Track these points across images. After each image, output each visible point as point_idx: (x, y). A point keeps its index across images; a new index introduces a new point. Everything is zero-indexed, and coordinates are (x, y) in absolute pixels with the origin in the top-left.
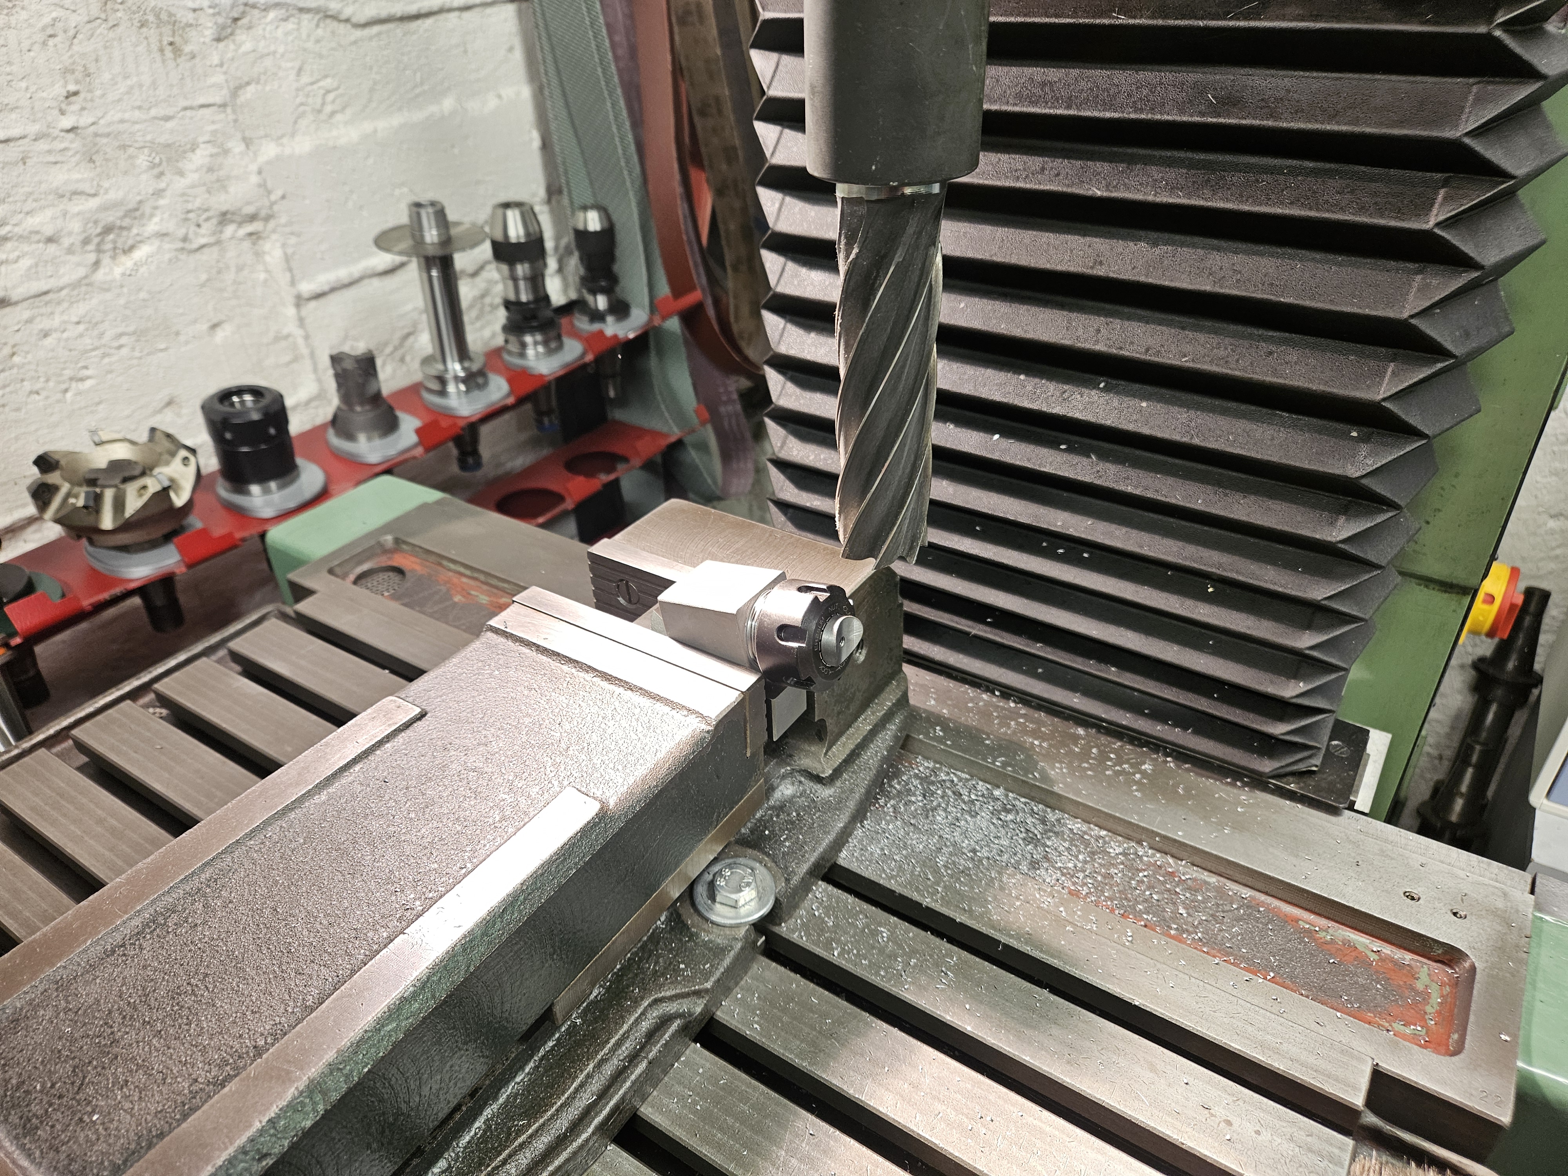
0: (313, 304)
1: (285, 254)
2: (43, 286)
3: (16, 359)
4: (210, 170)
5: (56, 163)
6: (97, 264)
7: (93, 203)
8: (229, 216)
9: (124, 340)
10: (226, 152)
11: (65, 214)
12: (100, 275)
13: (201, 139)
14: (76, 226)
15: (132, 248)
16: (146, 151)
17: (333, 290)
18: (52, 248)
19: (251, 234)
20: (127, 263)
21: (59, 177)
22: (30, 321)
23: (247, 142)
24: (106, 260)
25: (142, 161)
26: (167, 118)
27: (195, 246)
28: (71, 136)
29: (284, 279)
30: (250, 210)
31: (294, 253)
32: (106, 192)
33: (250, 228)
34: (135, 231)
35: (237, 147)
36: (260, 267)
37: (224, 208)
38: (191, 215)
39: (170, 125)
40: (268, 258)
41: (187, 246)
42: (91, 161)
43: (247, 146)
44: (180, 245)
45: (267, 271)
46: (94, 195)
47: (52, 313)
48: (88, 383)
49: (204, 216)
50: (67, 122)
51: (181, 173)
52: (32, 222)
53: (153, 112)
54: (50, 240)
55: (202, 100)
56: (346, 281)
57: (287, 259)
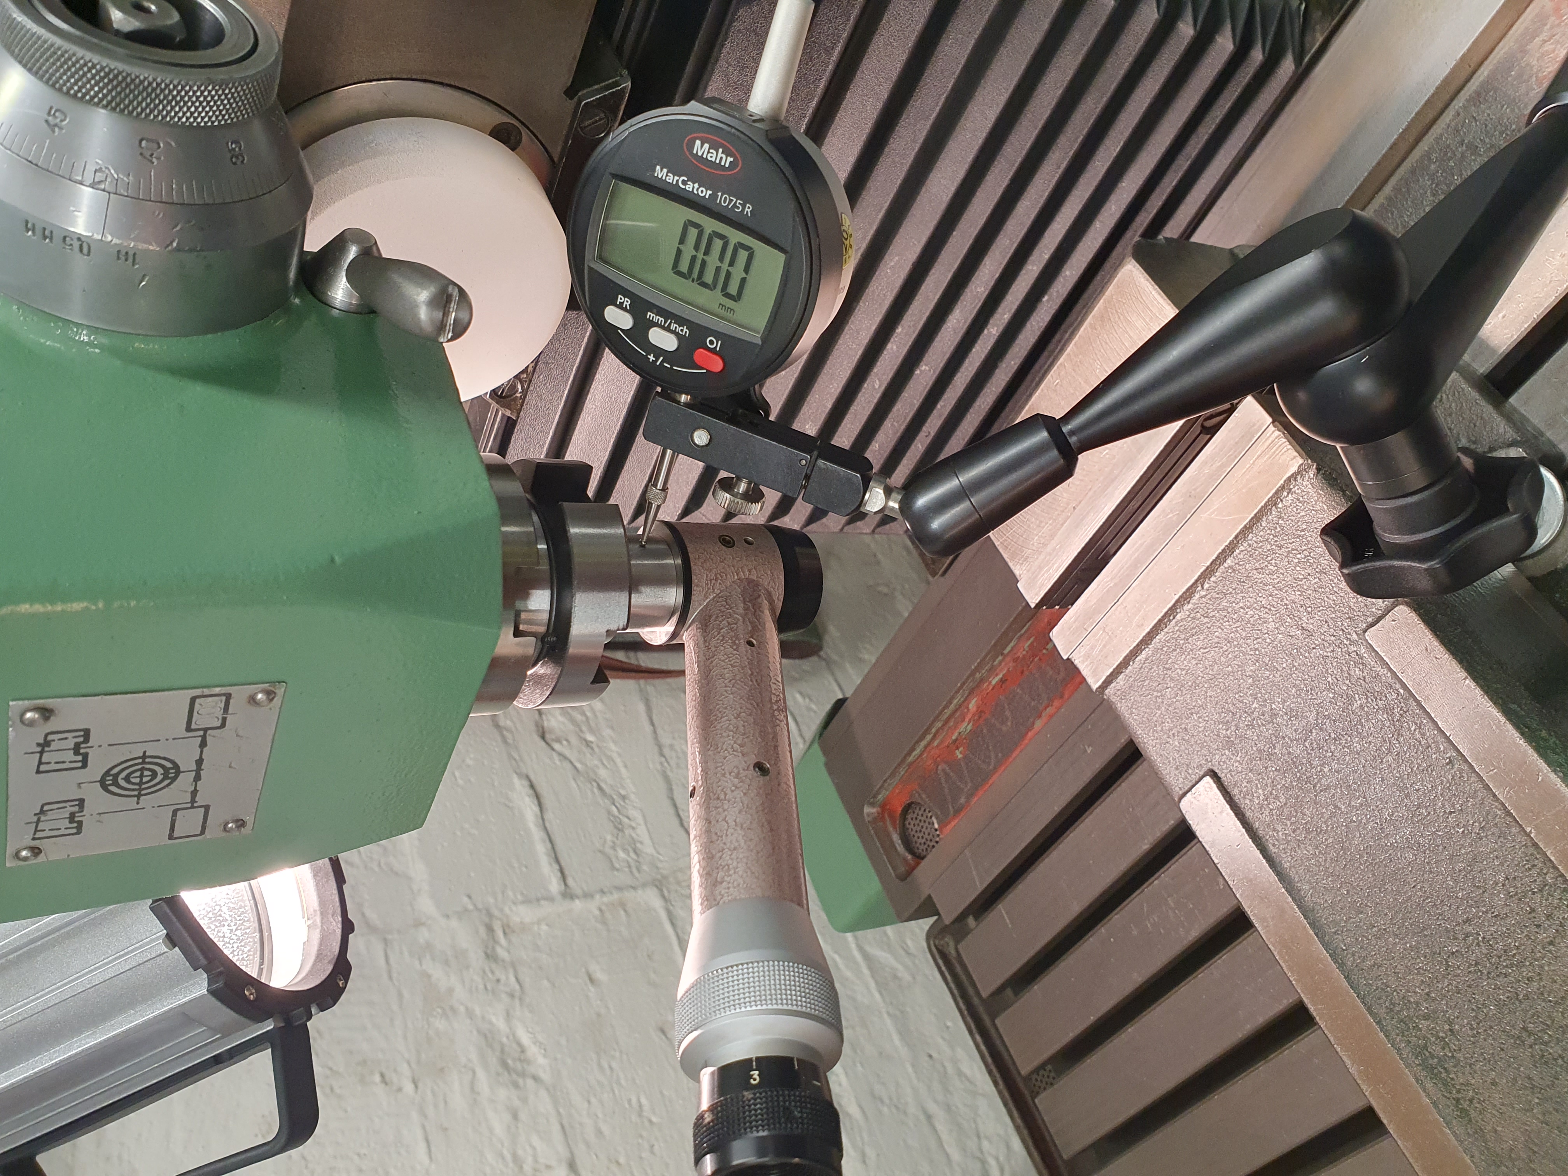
0: (570, 881)
1: (523, 902)
4: (447, 963)
5: (446, 1102)
8: (489, 952)
9: (605, 1065)
10: (429, 946)
12: (546, 1076)
13: (418, 967)
15: (519, 1044)
16: (431, 1019)
17: (557, 861)
18: (523, 1116)
19: (505, 933)
20: (533, 1050)
22: (588, 1145)
23: (418, 924)
25: (440, 1024)
26: (400, 995)
27: (517, 987)
28: (420, 1085)
29: (547, 909)
30: (482, 931)
31: (522, 894)
32: (469, 1060)
33: (500, 934)
34: (504, 1040)
35: (423, 935)
36: (536, 928)
37: (483, 954)
38: (489, 987)
39: (406, 994)
40: (527, 920)
41: (518, 994)
42: (442, 1070)
43: (423, 924)
44: (517, 1001)
45: (539, 923)
46: (474, 1073)
47: (581, 1124)
49: (490, 975)
50: (409, 1087)
51: (451, 991)
53: (395, 1007)
55: (382, 961)
56: (549, 846)
57: (527, 901)
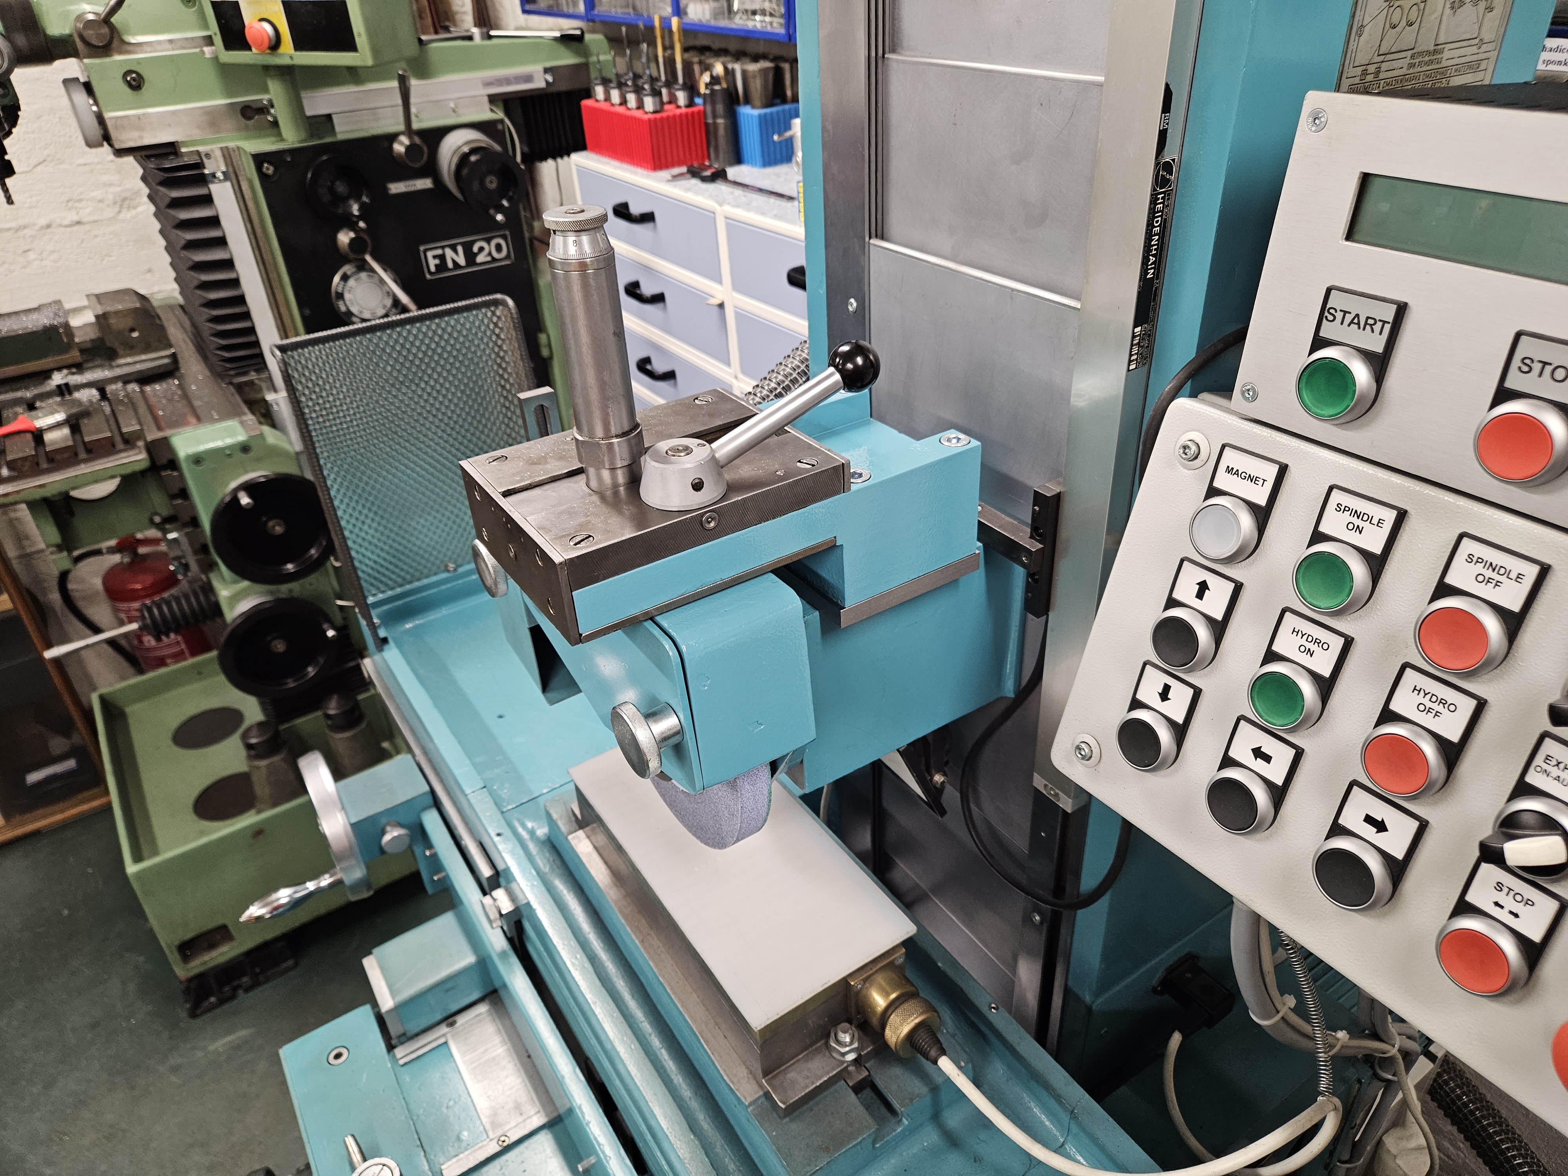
2: (96, 218)
3: (84, 245)
6: (119, 212)
7: (118, 189)
11: (106, 192)
14: (110, 197)
21: (105, 178)
24: (124, 211)
48: (113, 258)
52: (93, 194)
54: (101, 201)
